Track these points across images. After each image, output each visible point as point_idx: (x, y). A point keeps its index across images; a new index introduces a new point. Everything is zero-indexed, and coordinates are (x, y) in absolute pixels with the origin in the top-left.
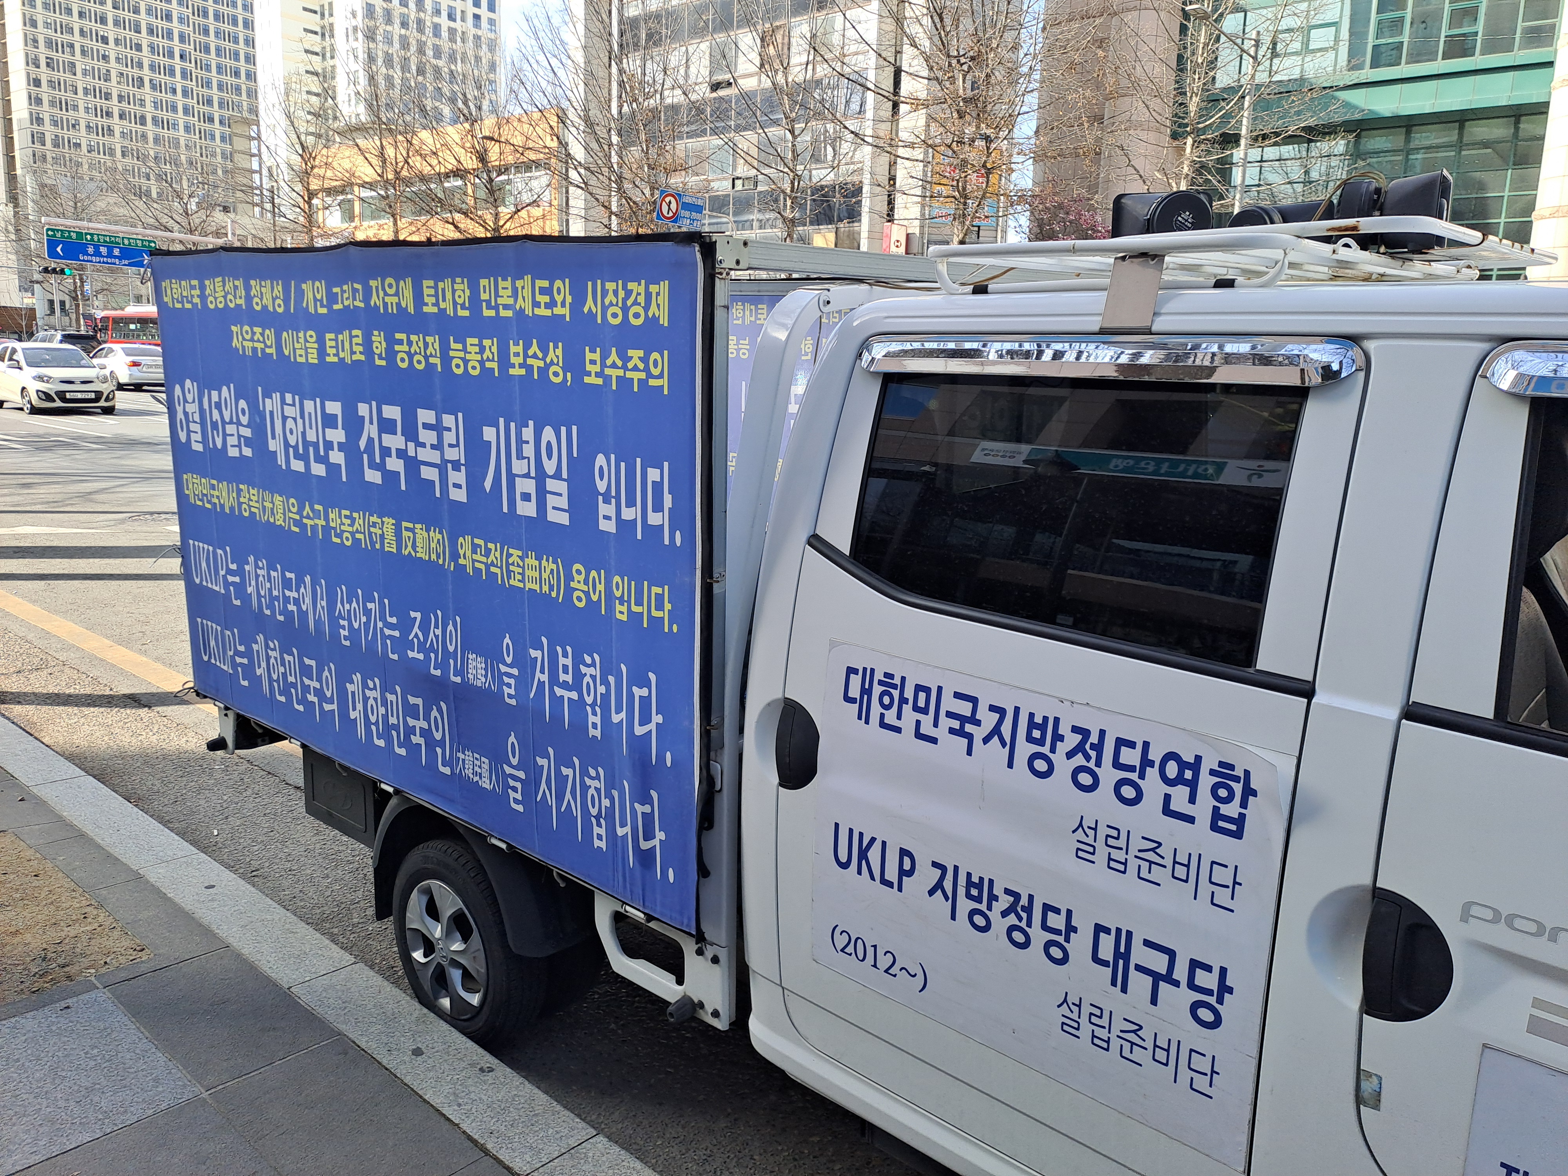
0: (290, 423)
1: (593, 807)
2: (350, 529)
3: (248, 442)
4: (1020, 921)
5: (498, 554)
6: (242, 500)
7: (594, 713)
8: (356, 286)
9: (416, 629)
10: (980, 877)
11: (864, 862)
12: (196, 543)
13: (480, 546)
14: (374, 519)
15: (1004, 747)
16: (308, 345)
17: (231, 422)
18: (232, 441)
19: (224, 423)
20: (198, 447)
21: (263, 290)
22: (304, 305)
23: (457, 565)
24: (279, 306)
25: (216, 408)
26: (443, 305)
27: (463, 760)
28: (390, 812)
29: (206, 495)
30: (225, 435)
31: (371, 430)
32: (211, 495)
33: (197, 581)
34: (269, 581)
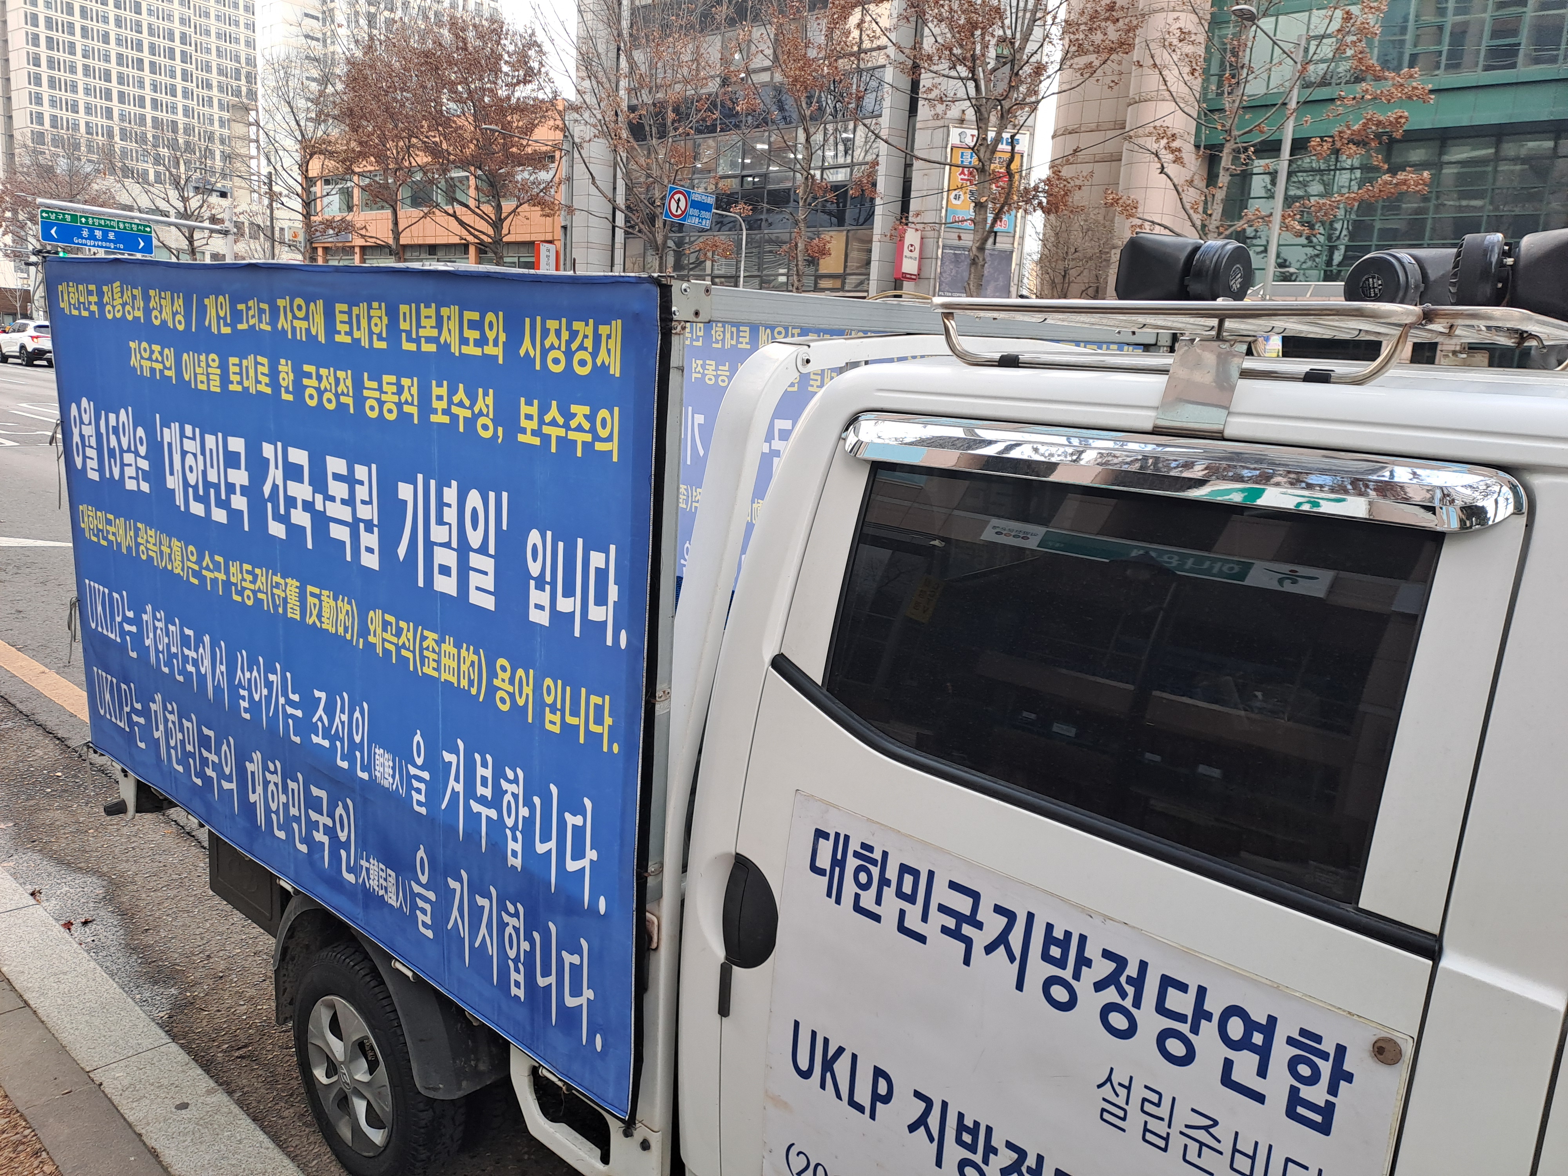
0: (190, 460)
1: (511, 948)
2: (252, 587)
3: (146, 476)
5: (410, 635)
6: (139, 540)
7: (515, 839)
8: (263, 306)
9: (320, 711)
10: (975, 1121)
11: (828, 1075)
12: (92, 584)
13: (391, 624)
14: (277, 579)
15: (1012, 963)
16: (210, 370)
17: (129, 450)
18: (130, 471)
19: (121, 450)
20: (94, 476)
21: (163, 302)
22: (207, 324)
23: (367, 643)
24: (180, 323)
25: (113, 433)
26: (357, 335)
27: (368, 870)
28: (293, 910)
29: (102, 531)
30: (123, 465)
31: (275, 475)
32: (108, 532)
33: (93, 626)
34: (168, 635)
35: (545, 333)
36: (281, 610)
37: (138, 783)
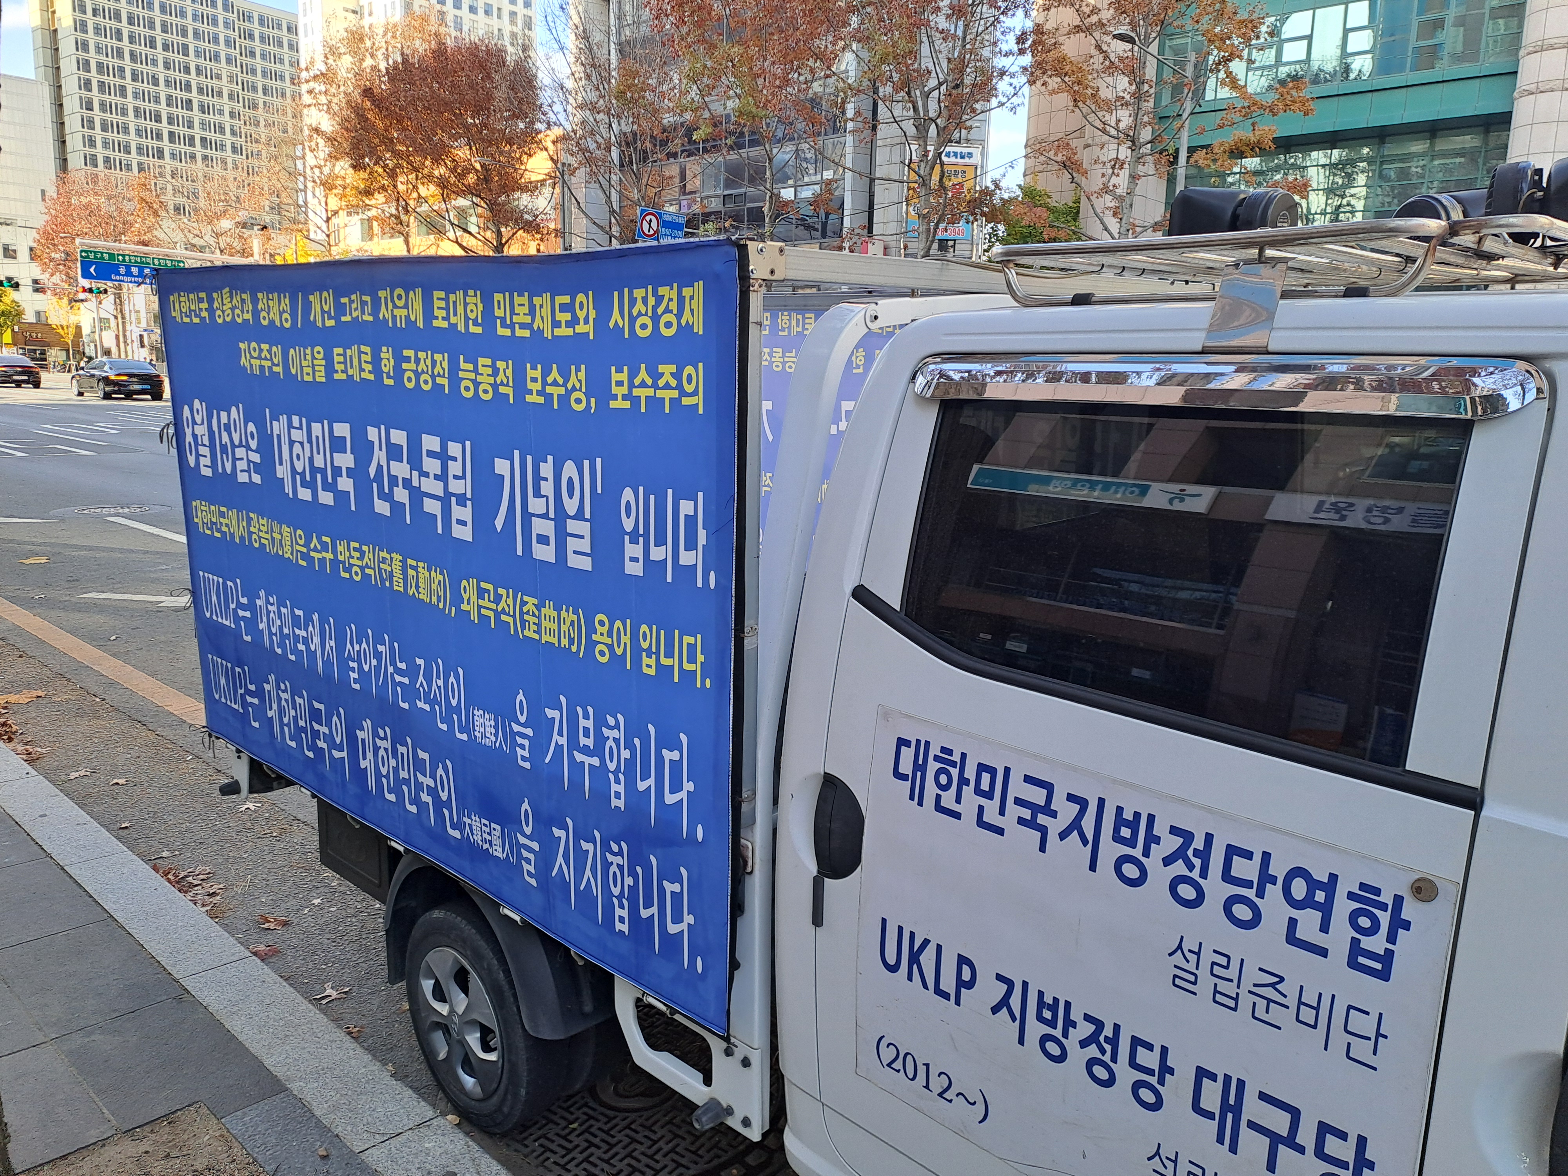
0: (297, 448)
1: (615, 886)
2: (359, 563)
3: (257, 468)
4: (1103, 1055)
5: (510, 601)
6: (252, 529)
7: (617, 781)
8: (365, 298)
9: (421, 678)
10: (1054, 998)
11: (915, 967)
12: (206, 575)
13: (487, 591)
14: (384, 554)
15: (1085, 846)
16: (316, 362)
17: (240, 445)
18: (241, 465)
19: (234, 446)
20: (207, 472)
21: (270, 303)
22: (312, 318)
23: (459, 610)
24: (286, 320)
25: (225, 430)
26: (453, 320)
27: (470, 826)
28: (402, 870)
29: (216, 524)
30: (235, 460)
31: (380, 456)
32: (221, 523)
33: (208, 615)
34: (280, 618)
35: (633, 302)
36: (387, 584)
37: (252, 760)
